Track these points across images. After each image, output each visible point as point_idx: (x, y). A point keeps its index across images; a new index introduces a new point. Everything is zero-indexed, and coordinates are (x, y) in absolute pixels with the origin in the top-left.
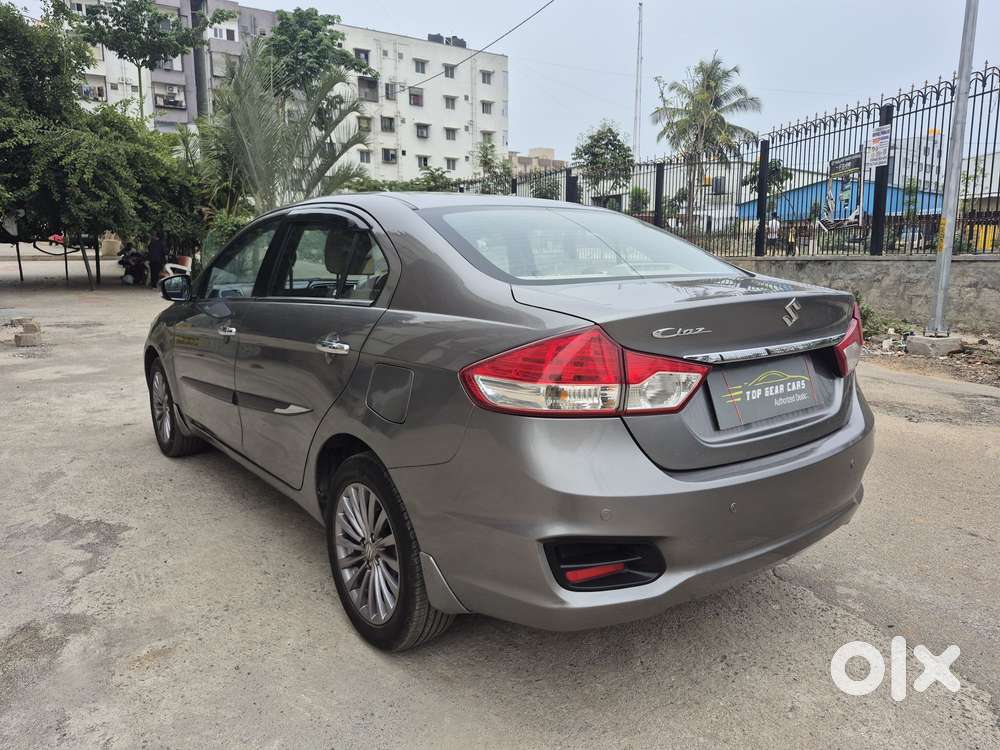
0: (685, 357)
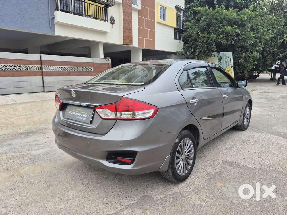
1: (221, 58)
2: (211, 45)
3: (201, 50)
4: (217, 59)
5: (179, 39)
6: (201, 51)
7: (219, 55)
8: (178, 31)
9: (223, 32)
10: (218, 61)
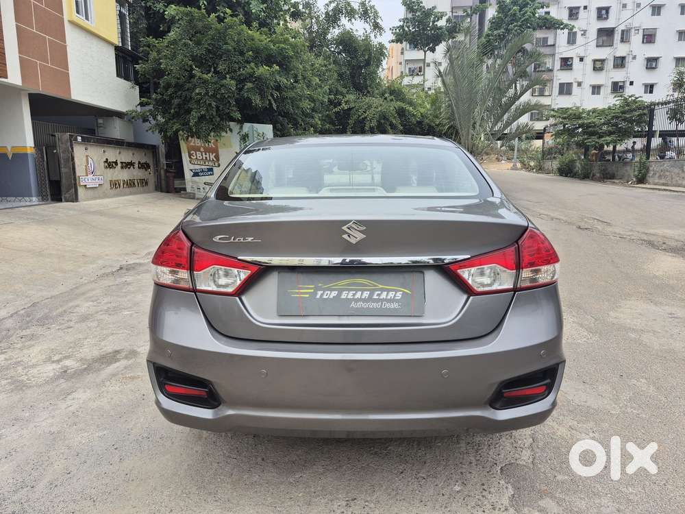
0: (239, 258)
1: (247, 135)
2: (226, 104)
3: (203, 113)
4: (238, 138)
5: (127, 78)
6: (204, 115)
7: (241, 128)
8: (123, 57)
9: (251, 75)
10: (239, 143)
